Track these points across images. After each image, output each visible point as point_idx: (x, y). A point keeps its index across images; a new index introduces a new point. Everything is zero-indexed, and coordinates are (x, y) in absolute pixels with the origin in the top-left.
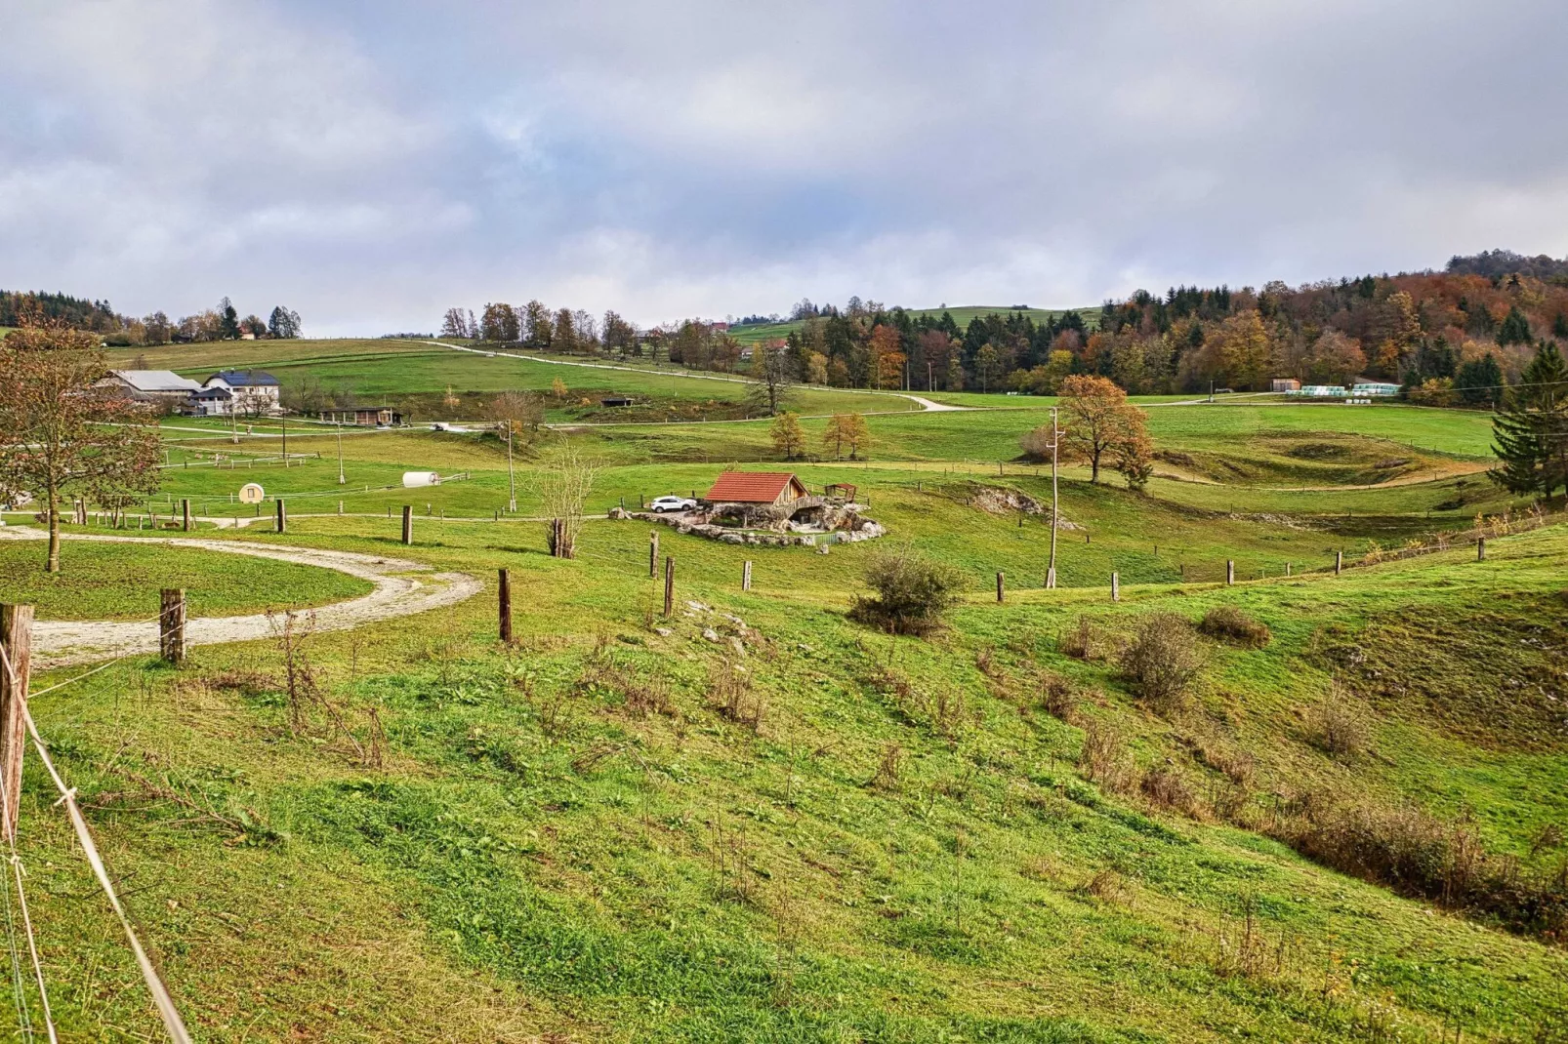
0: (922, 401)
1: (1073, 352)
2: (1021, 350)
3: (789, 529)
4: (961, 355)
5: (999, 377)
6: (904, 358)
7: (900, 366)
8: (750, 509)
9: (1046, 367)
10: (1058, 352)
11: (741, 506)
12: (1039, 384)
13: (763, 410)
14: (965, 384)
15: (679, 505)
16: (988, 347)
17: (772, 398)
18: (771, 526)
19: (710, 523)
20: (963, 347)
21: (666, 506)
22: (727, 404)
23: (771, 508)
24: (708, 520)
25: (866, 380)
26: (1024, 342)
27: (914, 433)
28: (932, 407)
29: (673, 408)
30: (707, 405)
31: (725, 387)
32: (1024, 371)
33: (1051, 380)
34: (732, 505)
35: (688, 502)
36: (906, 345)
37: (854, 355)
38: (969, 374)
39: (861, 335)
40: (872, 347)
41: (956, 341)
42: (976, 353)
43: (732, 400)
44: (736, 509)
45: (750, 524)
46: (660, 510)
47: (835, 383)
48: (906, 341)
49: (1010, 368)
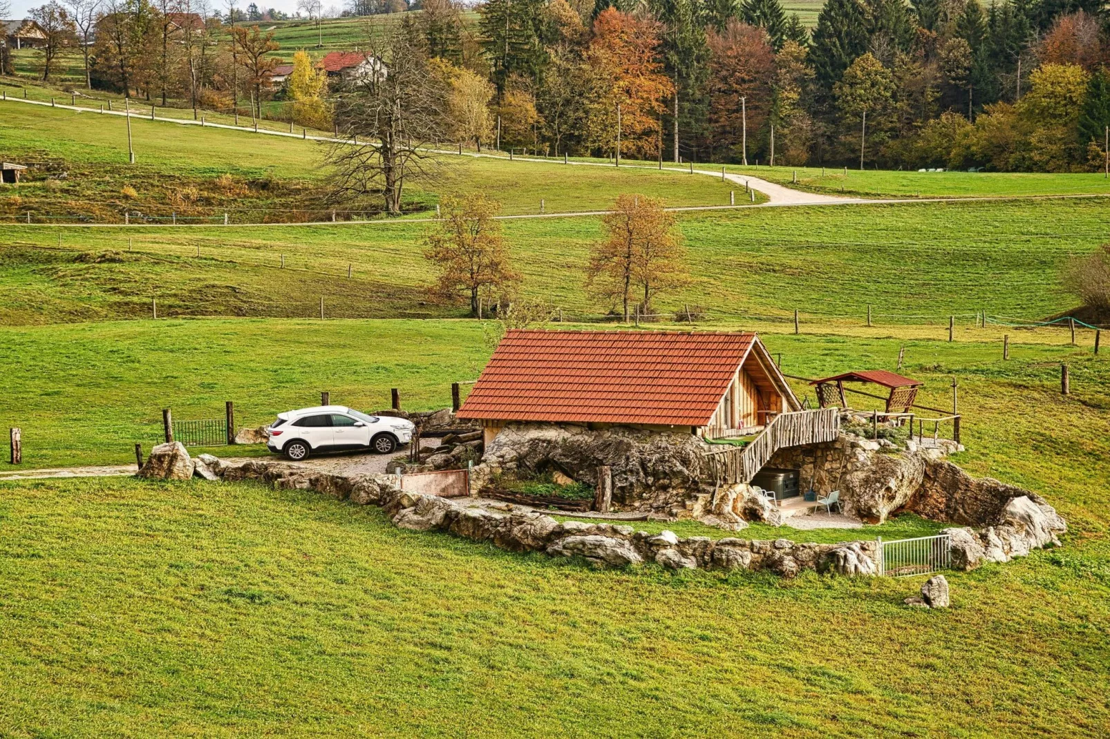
0: (756, 184)
1: (1091, 68)
2: (949, 66)
3: (752, 514)
4: (801, 81)
5: (895, 134)
6: (666, 87)
7: (660, 108)
8: (622, 449)
9: (1020, 105)
10: (1049, 68)
11: (586, 439)
12: (1002, 148)
13: (363, 201)
14: (813, 149)
15: (361, 436)
16: (870, 62)
17: (388, 170)
18: (698, 507)
19: (484, 493)
20: (809, 61)
21: (317, 437)
22: (265, 186)
23: (691, 446)
24: (476, 486)
25: (579, 139)
26: (957, 48)
27: (764, 257)
28: (781, 196)
29: (132, 192)
30: (215, 187)
31: (251, 146)
32: (959, 118)
33: (1033, 140)
34: (551, 434)
35: (386, 424)
36: (674, 58)
37: (552, 79)
38: (822, 126)
39: (565, 31)
40: (594, 61)
41: (791, 47)
42: (840, 78)
43: (278, 176)
44: (569, 449)
45: (622, 498)
46: (296, 451)
47: (509, 143)
48: (673, 46)
49: (920, 112)
